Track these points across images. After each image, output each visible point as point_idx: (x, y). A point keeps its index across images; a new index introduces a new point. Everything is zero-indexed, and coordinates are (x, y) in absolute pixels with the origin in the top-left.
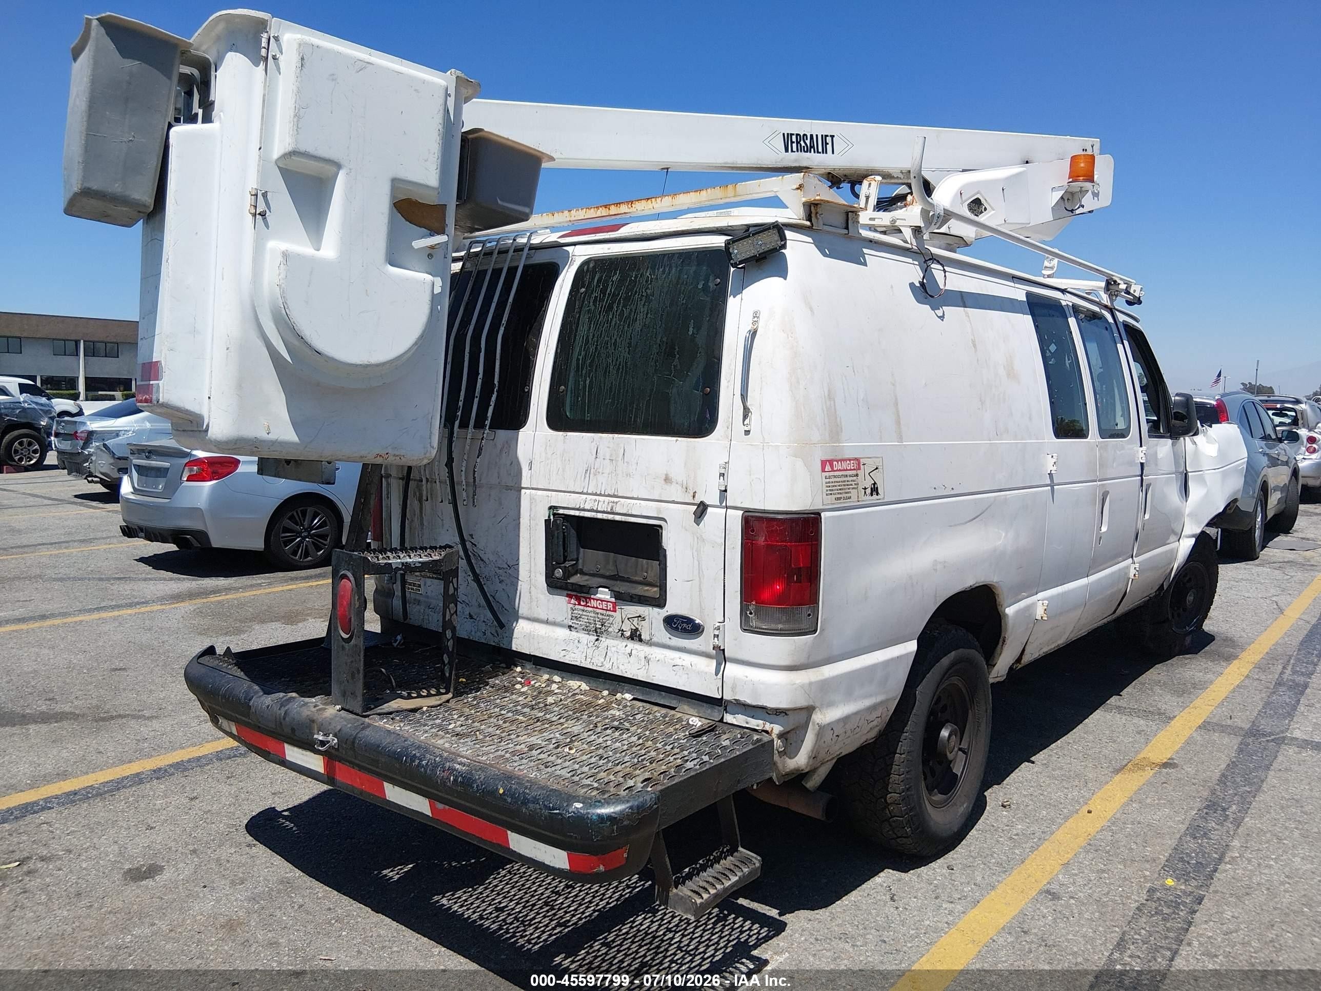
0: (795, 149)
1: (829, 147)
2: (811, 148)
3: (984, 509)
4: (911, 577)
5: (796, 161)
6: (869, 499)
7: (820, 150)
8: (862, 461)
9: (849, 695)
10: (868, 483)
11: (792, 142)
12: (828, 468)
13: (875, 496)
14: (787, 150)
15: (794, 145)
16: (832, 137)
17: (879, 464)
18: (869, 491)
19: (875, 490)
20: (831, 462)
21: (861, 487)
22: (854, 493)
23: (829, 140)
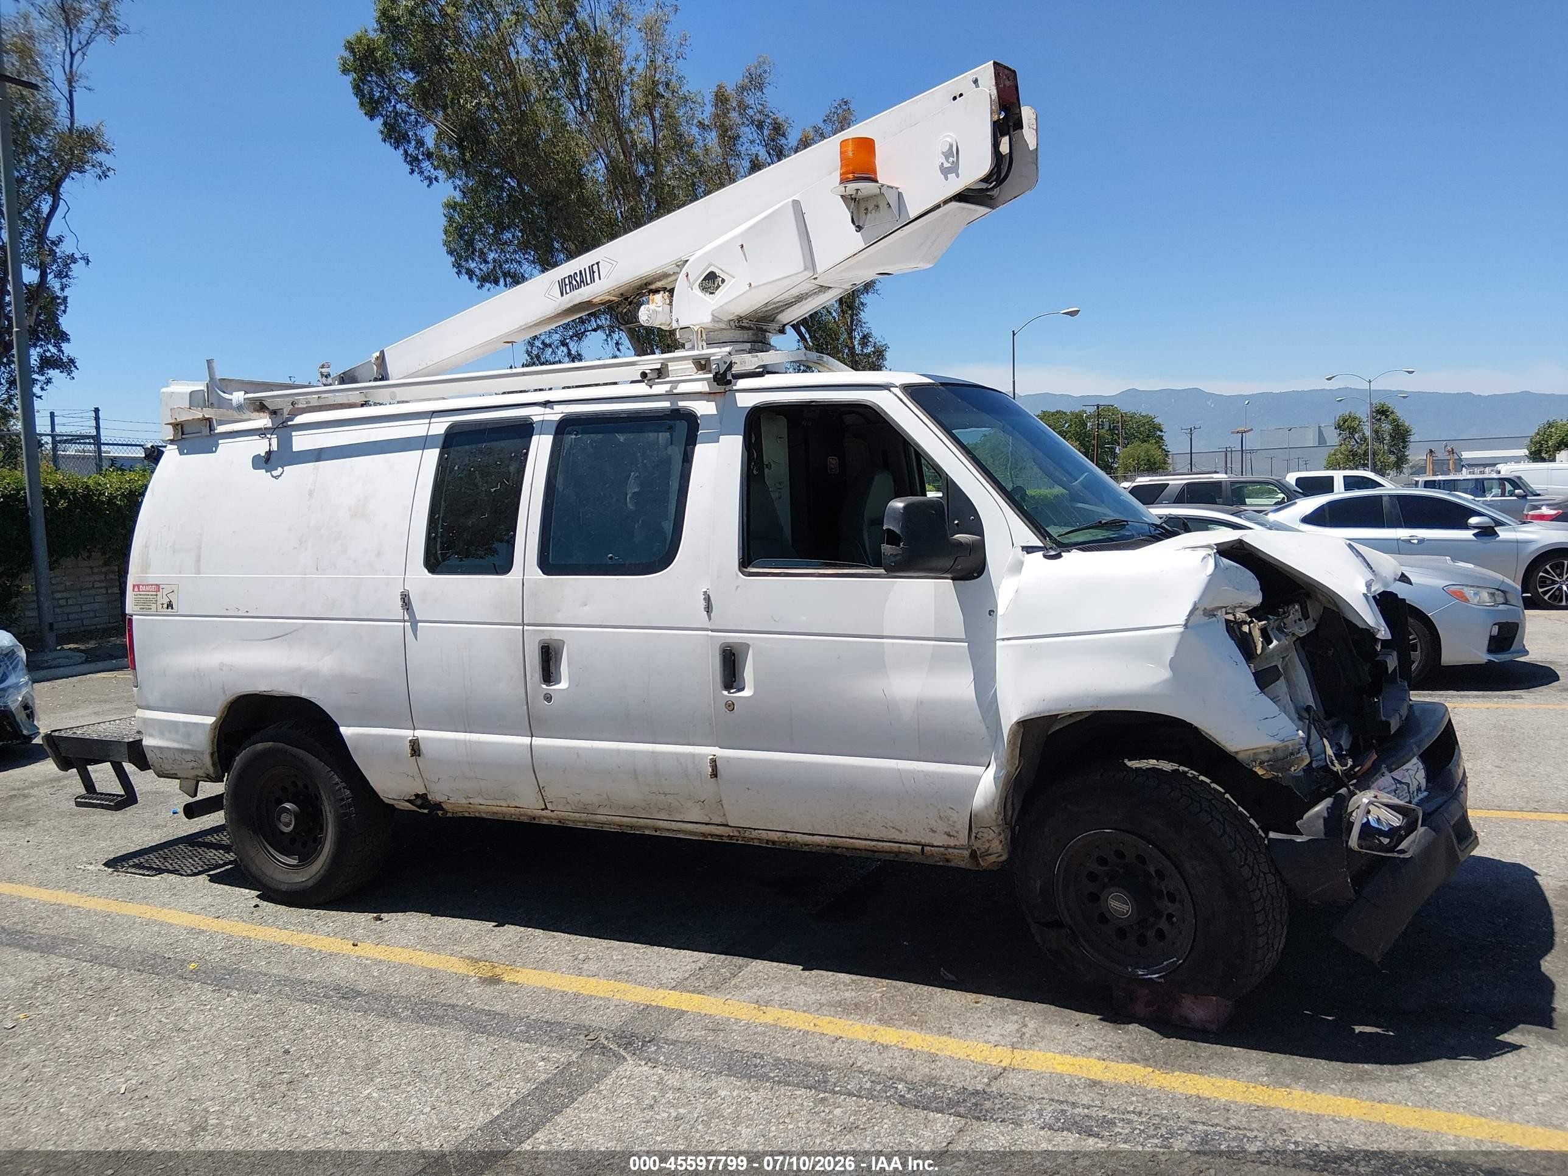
0: (568, 291)
1: (596, 275)
2: (583, 282)
3: (289, 631)
4: (198, 670)
5: (570, 301)
6: (166, 611)
7: (589, 281)
8: (161, 586)
9: (162, 735)
10: (166, 601)
11: (566, 285)
12: (136, 589)
13: (170, 610)
14: (562, 295)
15: (568, 287)
16: (598, 263)
17: (175, 588)
18: (165, 606)
19: (170, 605)
20: (138, 586)
21: (158, 603)
22: (154, 606)
23: (595, 267)
